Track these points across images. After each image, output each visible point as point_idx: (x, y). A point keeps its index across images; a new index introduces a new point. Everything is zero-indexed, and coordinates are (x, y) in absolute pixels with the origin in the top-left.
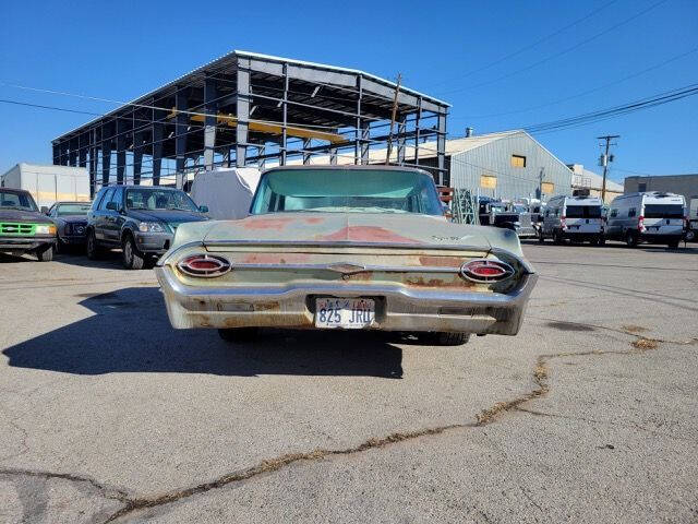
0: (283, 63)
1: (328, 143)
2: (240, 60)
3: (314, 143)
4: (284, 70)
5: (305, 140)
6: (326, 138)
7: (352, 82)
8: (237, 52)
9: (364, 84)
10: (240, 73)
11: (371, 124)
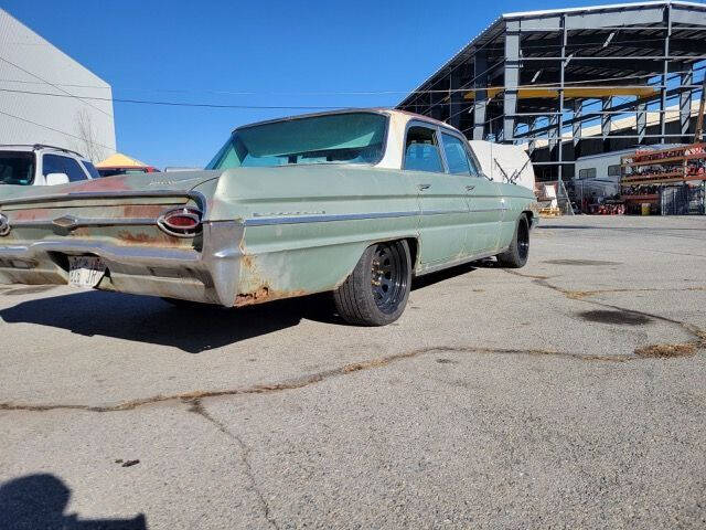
0: (561, 15)
1: (634, 98)
2: (508, 24)
3: (616, 102)
4: (562, 24)
5: (604, 99)
6: (632, 92)
7: (658, 16)
8: (505, 15)
9: (674, 16)
10: (508, 38)
11: (696, 66)
